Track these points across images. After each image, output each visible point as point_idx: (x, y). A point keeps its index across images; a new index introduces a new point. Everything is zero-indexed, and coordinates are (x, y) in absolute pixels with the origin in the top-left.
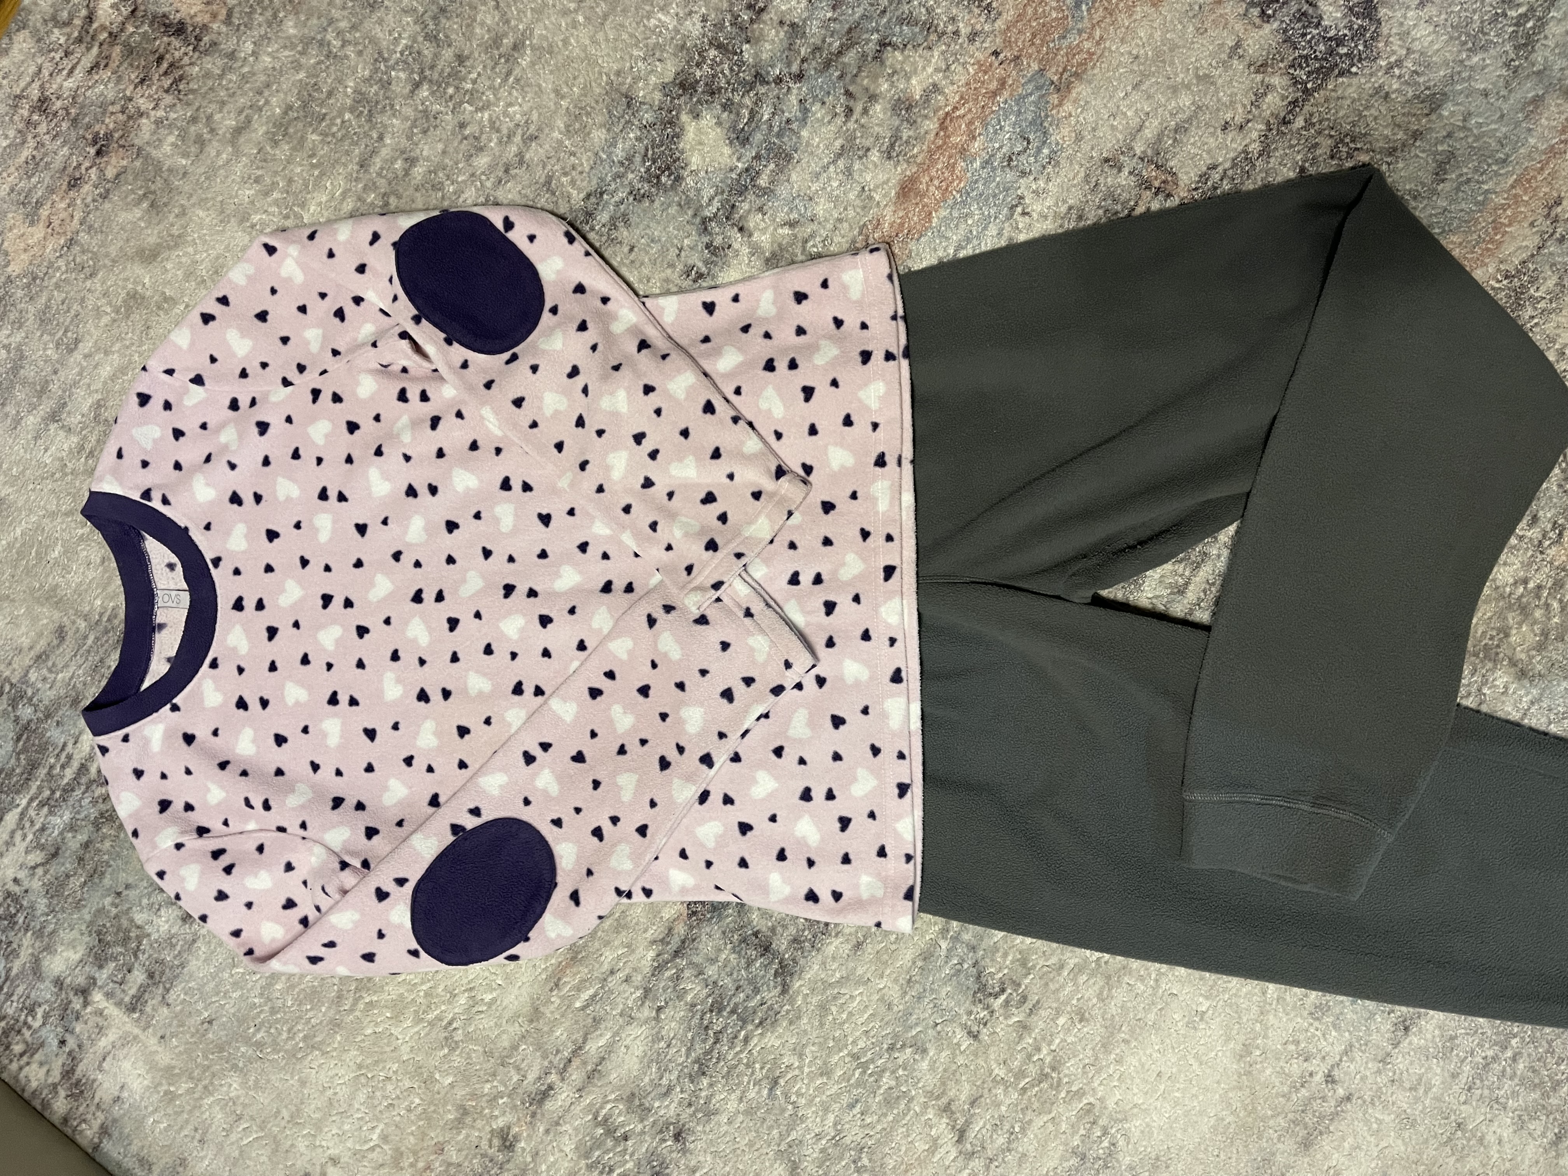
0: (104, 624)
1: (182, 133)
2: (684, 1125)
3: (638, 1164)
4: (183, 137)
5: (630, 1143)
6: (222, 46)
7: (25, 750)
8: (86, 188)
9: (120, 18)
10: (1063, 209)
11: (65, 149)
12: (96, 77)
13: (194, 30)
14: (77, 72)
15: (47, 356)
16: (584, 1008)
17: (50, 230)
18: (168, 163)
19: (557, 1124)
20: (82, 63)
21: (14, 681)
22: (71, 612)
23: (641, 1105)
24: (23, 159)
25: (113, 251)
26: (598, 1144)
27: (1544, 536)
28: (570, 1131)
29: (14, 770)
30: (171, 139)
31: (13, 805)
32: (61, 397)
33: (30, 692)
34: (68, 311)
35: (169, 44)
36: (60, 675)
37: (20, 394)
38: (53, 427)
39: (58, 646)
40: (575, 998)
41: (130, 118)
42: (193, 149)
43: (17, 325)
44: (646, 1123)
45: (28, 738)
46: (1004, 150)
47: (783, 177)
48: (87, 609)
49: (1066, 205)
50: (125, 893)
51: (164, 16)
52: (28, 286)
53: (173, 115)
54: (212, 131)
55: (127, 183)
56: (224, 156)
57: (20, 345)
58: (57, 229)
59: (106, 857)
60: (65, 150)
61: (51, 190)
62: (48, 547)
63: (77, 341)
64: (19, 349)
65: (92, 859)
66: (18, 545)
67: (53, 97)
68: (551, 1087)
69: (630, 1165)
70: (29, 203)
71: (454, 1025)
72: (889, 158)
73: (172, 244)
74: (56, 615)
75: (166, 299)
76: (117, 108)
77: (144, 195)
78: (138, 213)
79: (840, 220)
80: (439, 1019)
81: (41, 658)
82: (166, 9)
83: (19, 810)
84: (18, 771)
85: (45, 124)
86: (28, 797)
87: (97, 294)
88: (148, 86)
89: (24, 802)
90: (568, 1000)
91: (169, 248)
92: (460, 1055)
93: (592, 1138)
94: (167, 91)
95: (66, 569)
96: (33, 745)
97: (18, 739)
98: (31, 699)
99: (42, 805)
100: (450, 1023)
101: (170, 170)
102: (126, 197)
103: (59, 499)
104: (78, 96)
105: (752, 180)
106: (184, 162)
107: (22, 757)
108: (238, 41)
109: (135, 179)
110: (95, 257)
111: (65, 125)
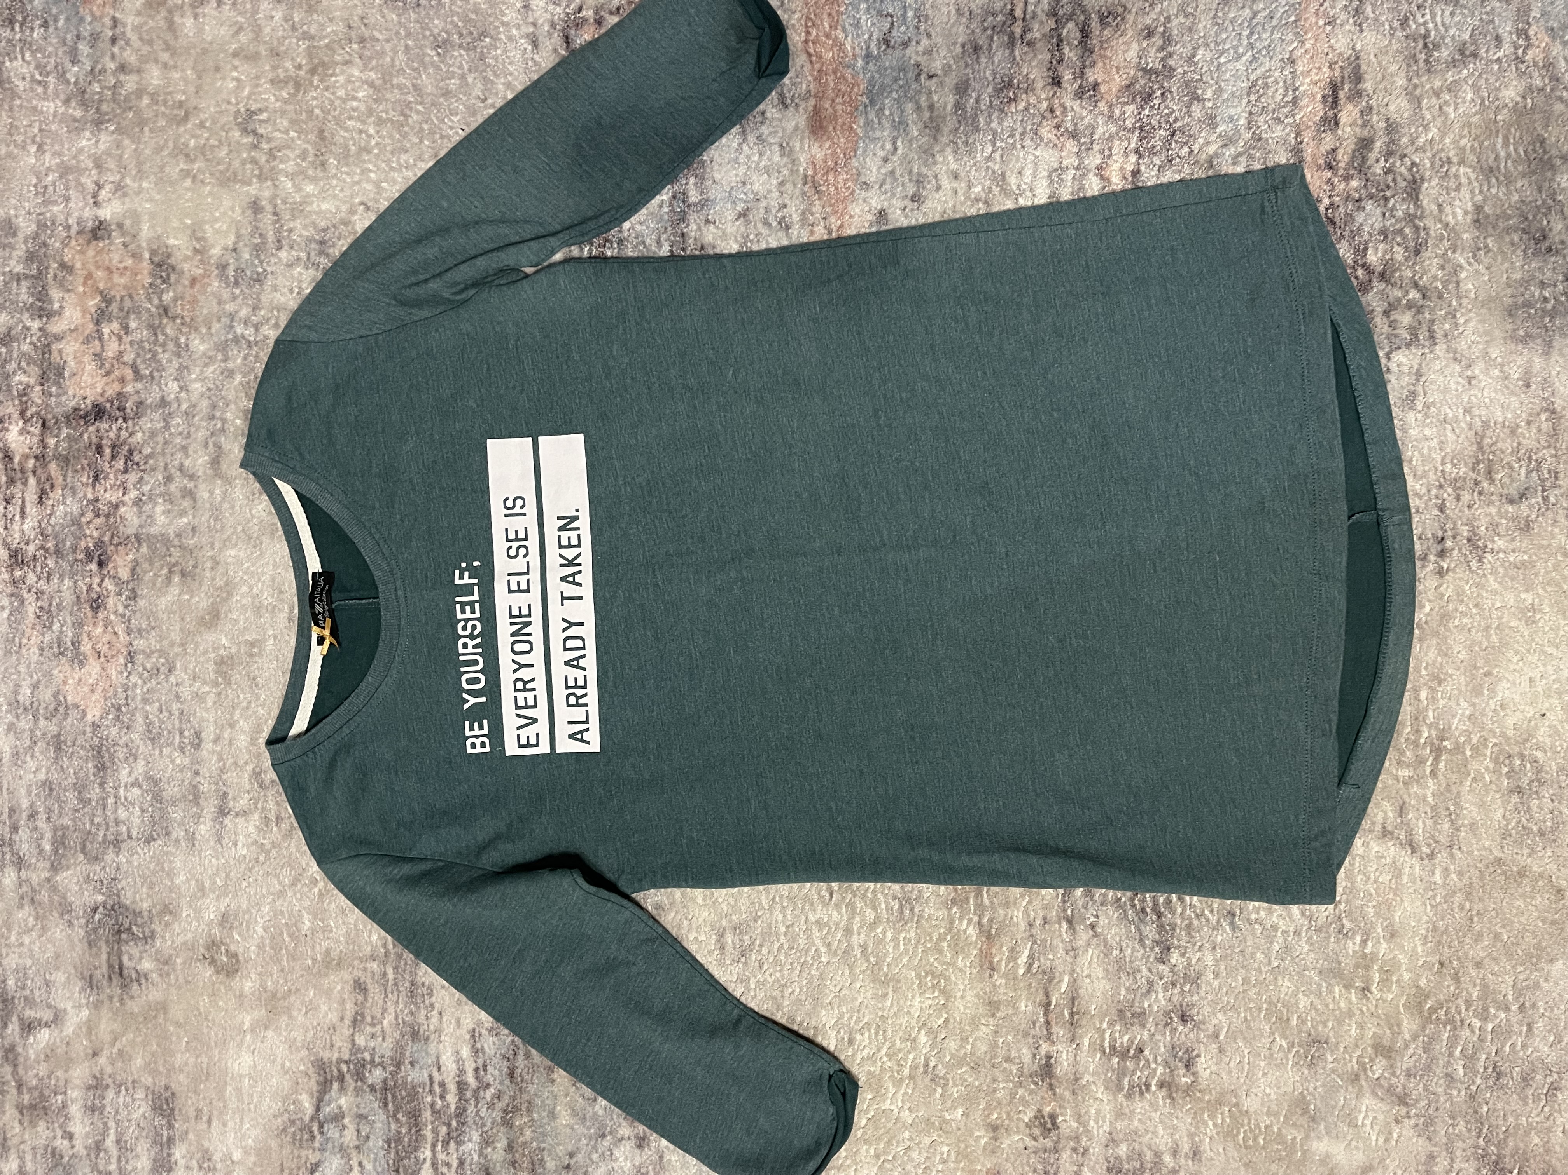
0: (392, 951)
1: (167, 498)
2: (1181, 1006)
3: (1167, 1064)
4: (169, 498)
5: (1147, 1052)
6: (149, 401)
7: (397, 1109)
8: (110, 602)
9: (35, 439)
10: (959, 49)
11: (66, 581)
12: (51, 502)
13: (112, 404)
14: (28, 510)
15: (178, 766)
16: (1029, 969)
17: (102, 659)
18: (171, 532)
19: (1077, 1080)
20: (27, 499)
21: (346, 1057)
22: (356, 963)
23: (1133, 1015)
24: (32, 616)
25: (176, 637)
26: (1121, 1073)
27: (1516, 49)
28: (1091, 1080)
29: (399, 1133)
30: (159, 509)
31: (419, 1163)
32: (218, 790)
33: (367, 1056)
34: (171, 714)
35: (98, 431)
36: (385, 1022)
37: (176, 813)
38: (227, 821)
39: (366, 999)
40: (1016, 967)
41: (107, 516)
42: (186, 503)
43: (131, 760)
44: (1148, 1026)
45: (394, 1096)
46: (875, 37)
47: (709, 183)
48: (369, 949)
49: (958, 45)
50: (572, 1162)
51: (76, 409)
52: (117, 718)
53: (146, 488)
54: (192, 477)
55: (145, 572)
56: (217, 491)
57: (147, 773)
58: (110, 654)
59: (535, 1144)
60: (68, 583)
61: (79, 625)
62: (295, 924)
63: (198, 735)
64: (148, 778)
65: (524, 1155)
66: (268, 941)
67: (22, 546)
68: (1049, 1057)
69: (1160, 1070)
70: (66, 649)
71: (932, 1064)
72: (786, 107)
73: (224, 595)
74: (346, 975)
75: (253, 645)
76: (90, 515)
77: (170, 572)
78: (174, 590)
79: (782, 184)
80: (914, 1068)
81: (357, 1022)
82: (73, 403)
83: (428, 1162)
84: (404, 1131)
85: (31, 573)
86: (429, 1146)
87: (187, 683)
88: (104, 478)
89: (428, 1153)
90: (1011, 976)
91: (225, 600)
92: (955, 1085)
93: (1113, 1071)
94: (126, 471)
95: (327, 930)
96: (403, 1098)
97: (386, 1104)
98: (373, 1061)
99: (445, 1144)
100: (926, 1065)
101: (179, 535)
102: (154, 584)
103: (277, 876)
104: (45, 529)
105: (684, 202)
106: (185, 520)
107: (400, 1116)
108: (160, 388)
109: (151, 564)
110: (162, 652)
111: (51, 563)
